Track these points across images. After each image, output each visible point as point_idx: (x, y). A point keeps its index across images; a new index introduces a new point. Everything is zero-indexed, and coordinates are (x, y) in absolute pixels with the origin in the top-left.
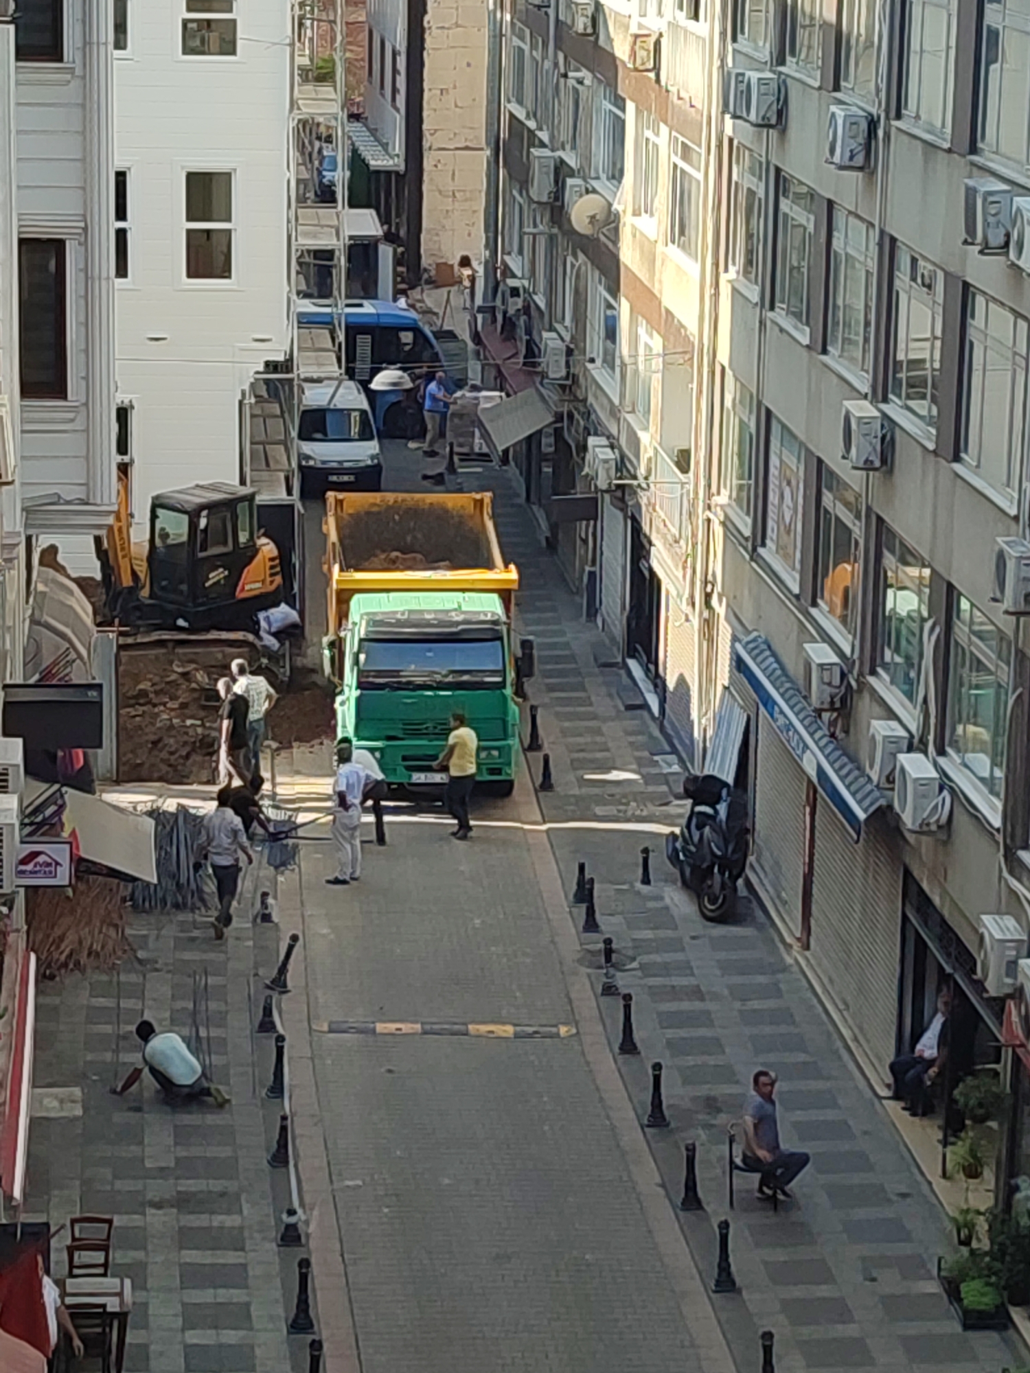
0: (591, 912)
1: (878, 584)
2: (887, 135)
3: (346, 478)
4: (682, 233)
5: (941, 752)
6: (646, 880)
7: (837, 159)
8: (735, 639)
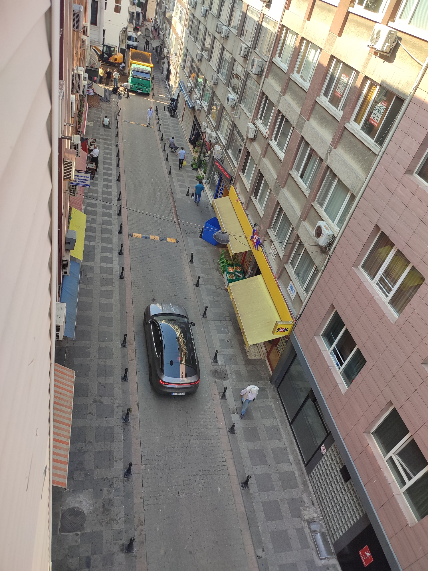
0: (157, 113)
1: (197, 77)
2: (208, 13)
3: (133, 47)
4: (180, 21)
5: (201, 101)
6: (164, 110)
7: (202, 15)
8: (179, 80)
